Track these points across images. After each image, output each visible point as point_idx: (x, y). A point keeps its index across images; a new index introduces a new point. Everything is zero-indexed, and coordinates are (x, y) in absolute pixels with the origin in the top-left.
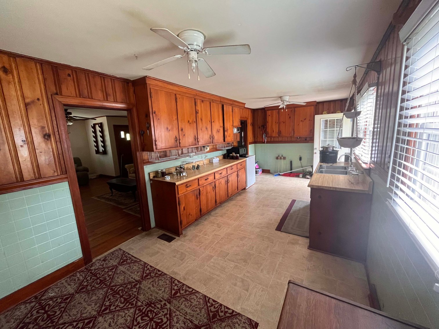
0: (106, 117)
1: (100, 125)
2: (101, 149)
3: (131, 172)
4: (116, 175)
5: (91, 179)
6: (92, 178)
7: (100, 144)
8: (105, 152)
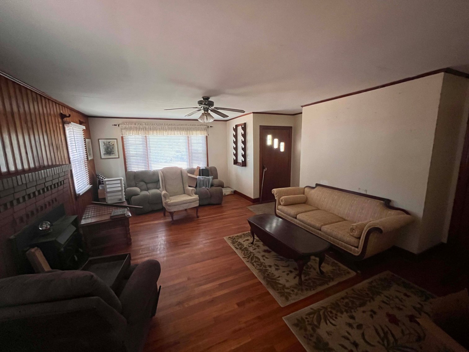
0: (252, 114)
1: (243, 126)
2: (240, 159)
3: (282, 203)
4: (254, 196)
5: (226, 196)
6: (227, 194)
7: (240, 152)
8: (244, 164)
